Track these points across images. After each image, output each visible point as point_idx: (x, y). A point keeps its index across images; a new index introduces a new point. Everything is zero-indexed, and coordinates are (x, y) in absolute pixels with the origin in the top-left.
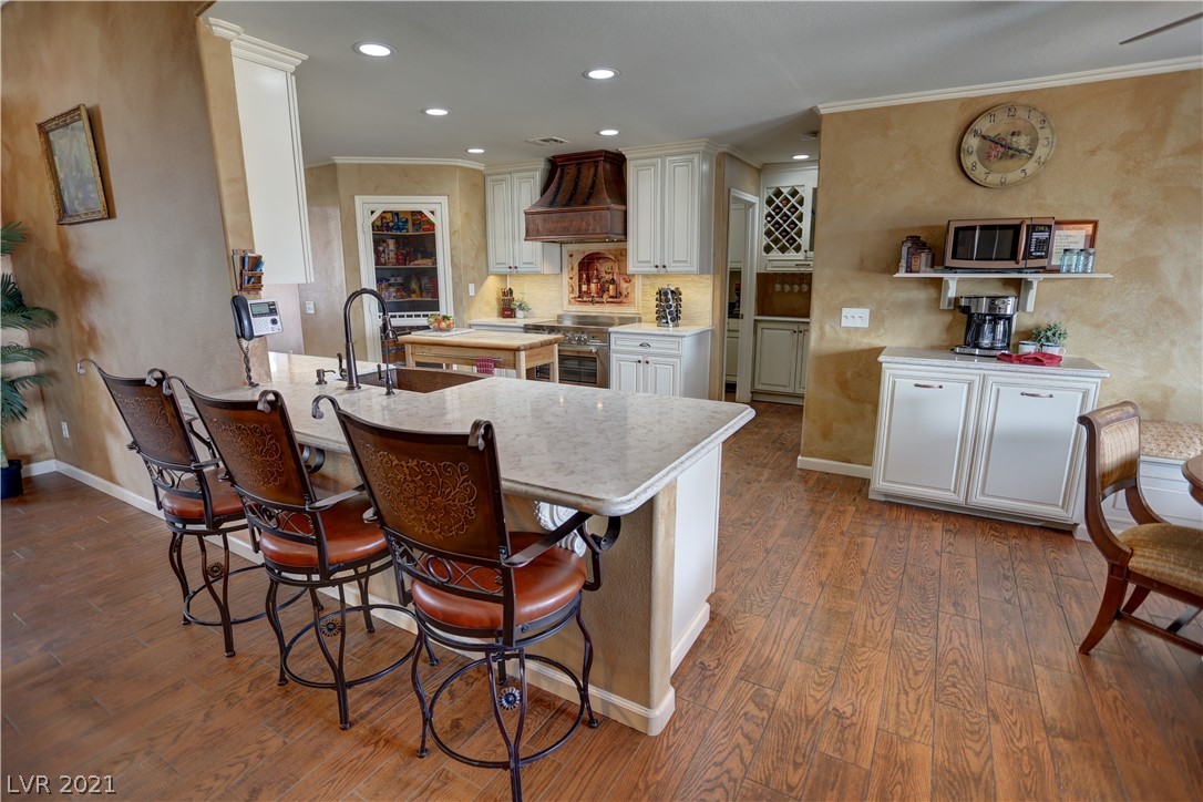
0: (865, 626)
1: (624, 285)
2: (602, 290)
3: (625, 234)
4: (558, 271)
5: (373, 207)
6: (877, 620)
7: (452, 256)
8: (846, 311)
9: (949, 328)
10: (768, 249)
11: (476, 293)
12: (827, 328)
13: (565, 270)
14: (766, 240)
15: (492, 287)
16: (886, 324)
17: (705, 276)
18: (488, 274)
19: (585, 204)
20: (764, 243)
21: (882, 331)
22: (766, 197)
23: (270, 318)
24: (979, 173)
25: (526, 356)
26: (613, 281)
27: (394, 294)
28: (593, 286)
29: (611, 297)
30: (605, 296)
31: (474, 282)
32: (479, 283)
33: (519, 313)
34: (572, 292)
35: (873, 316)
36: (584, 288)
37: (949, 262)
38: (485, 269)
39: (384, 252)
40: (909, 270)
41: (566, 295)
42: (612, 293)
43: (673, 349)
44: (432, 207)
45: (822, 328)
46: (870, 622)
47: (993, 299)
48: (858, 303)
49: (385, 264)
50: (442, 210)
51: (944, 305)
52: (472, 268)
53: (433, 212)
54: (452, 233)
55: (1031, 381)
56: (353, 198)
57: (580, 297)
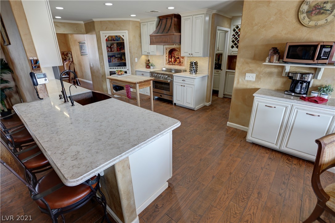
0: (220, 198)
1: (182, 59)
2: (175, 61)
3: (180, 43)
4: (163, 54)
5: (106, 35)
6: (226, 196)
7: (130, 49)
8: (247, 74)
9: (285, 83)
10: (232, 47)
11: (138, 61)
12: (240, 80)
13: (165, 54)
14: (232, 44)
15: (143, 58)
16: (261, 80)
17: (206, 57)
18: (142, 55)
19: (167, 33)
20: (231, 45)
21: (260, 82)
22: (233, 28)
23: (44, 79)
24: (306, 21)
25: (139, 85)
26: (178, 58)
27: (117, 60)
28: (173, 59)
29: (178, 63)
30: (176, 63)
31: (137, 57)
32: (139, 58)
33: (151, 67)
34: (167, 61)
35: (257, 77)
36: (170, 60)
37: (285, 59)
38: (141, 53)
39: (113, 48)
40: (270, 62)
41: (165, 62)
42: (178, 62)
43: (192, 82)
44: (123, 34)
45: (238, 80)
46: (223, 196)
47: (302, 74)
48: (251, 72)
49: (113, 51)
50: (126, 35)
51: (284, 75)
52: (137, 53)
53: (123, 36)
54: (130, 42)
55: (311, 109)
56: (99, 32)
57: (169, 62)
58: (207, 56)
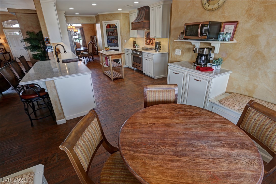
2: (150, 42)
3: (149, 28)
4: (143, 37)
5: (106, 23)
7: (121, 34)
8: (176, 50)
11: (126, 42)
12: (173, 54)
13: (145, 37)
15: (132, 40)
16: (184, 55)
18: (130, 37)
19: (140, 21)
21: (183, 57)
23: (51, 49)
26: (152, 39)
27: (116, 42)
28: (149, 40)
29: (152, 43)
30: (151, 43)
31: (126, 39)
32: (128, 39)
33: (136, 47)
34: (145, 42)
35: (182, 51)
36: (147, 41)
38: (129, 36)
39: (114, 32)
40: (180, 39)
41: (145, 43)
42: (152, 42)
43: (152, 57)
44: (116, 23)
45: (172, 54)
47: (199, 49)
48: (178, 48)
49: (114, 35)
52: (126, 36)
53: (117, 24)
54: (121, 28)
55: (198, 76)
56: (102, 22)
57: (147, 43)
58: (167, 38)
